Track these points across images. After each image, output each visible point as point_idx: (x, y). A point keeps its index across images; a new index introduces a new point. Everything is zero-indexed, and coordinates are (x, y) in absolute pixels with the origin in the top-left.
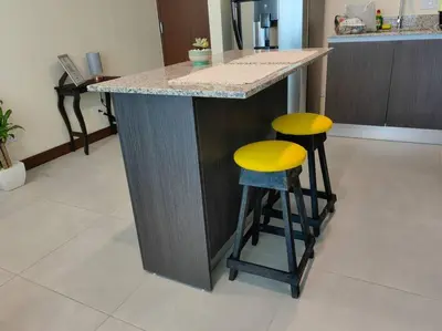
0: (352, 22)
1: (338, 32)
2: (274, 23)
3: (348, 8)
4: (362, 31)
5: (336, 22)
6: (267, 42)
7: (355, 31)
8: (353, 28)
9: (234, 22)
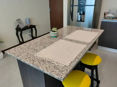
0: (110, 15)
1: (105, 18)
2: (84, 14)
3: (109, 10)
4: (113, 18)
5: (105, 14)
6: (81, 19)
7: (111, 18)
8: (110, 17)
9: (71, 12)
